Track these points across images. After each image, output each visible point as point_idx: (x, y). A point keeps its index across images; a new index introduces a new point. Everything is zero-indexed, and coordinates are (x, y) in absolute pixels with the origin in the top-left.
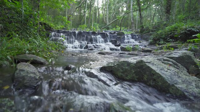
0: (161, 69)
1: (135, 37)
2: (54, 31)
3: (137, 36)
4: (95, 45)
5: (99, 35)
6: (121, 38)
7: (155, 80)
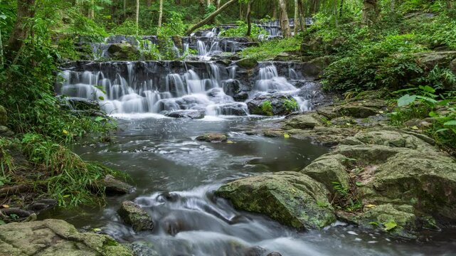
0: (287, 199)
1: (284, 70)
3: (292, 65)
5: (189, 68)
6: (249, 75)
7: (278, 212)
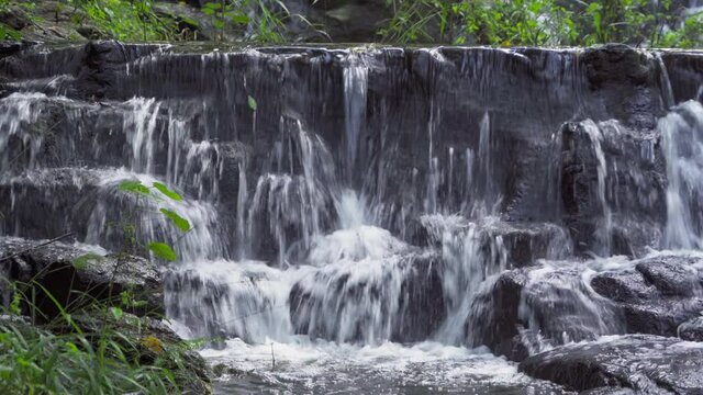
2: (37, 69)
4: (635, 282)
